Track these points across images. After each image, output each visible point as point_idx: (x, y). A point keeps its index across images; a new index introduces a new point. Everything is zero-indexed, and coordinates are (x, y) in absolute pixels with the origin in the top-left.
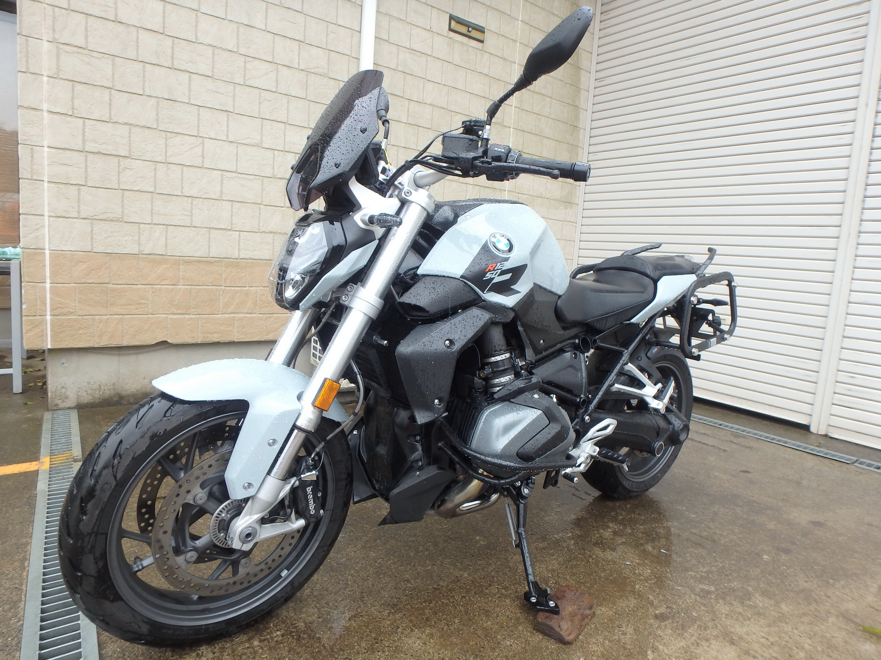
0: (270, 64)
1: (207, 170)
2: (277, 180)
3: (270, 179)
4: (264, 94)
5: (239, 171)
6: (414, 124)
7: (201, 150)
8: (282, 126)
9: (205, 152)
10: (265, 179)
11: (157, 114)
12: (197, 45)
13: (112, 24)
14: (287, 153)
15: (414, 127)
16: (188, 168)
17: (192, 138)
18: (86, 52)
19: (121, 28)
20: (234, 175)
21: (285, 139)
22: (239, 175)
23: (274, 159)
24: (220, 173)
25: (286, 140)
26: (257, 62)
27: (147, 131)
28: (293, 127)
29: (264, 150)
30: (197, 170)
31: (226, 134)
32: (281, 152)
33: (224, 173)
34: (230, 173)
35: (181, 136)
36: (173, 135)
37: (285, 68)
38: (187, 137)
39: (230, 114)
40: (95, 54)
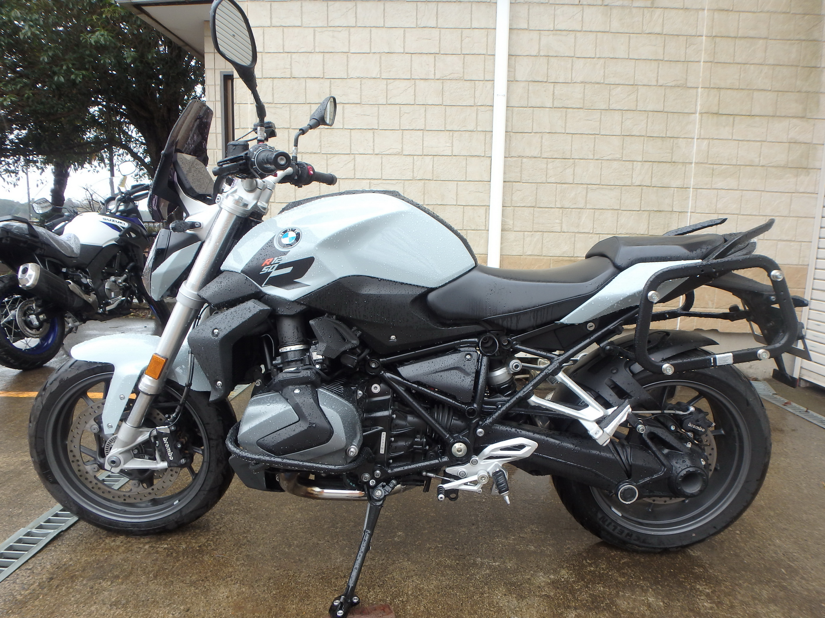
0: (409, 81)
1: (358, 181)
2: (417, 181)
3: (410, 181)
4: (405, 109)
5: (384, 178)
6: (561, 106)
7: (353, 164)
8: (420, 133)
9: (356, 166)
10: (406, 182)
11: (320, 142)
12: (348, 80)
13: (289, 80)
14: (425, 157)
15: (561, 109)
16: (343, 180)
17: (346, 156)
18: (273, 105)
19: (294, 82)
20: (380, 181)
21: (423, 144)
22: (384, 181)
23: (413, 163)
24: (368, 181)
25: (424, 145)
26: (397, 82)
27: (313, 156)
28: (430, 132)
29: (405, 156)
30: (350, 181)
31: (372, 148)
32: (420, 156)
33: (372, 181)
34: (376, 181)
35: (338, 155)
36: (332, 156)
37: (422, 81)
38: (342, 155)
39: (376, 131)
40: (278, 106)
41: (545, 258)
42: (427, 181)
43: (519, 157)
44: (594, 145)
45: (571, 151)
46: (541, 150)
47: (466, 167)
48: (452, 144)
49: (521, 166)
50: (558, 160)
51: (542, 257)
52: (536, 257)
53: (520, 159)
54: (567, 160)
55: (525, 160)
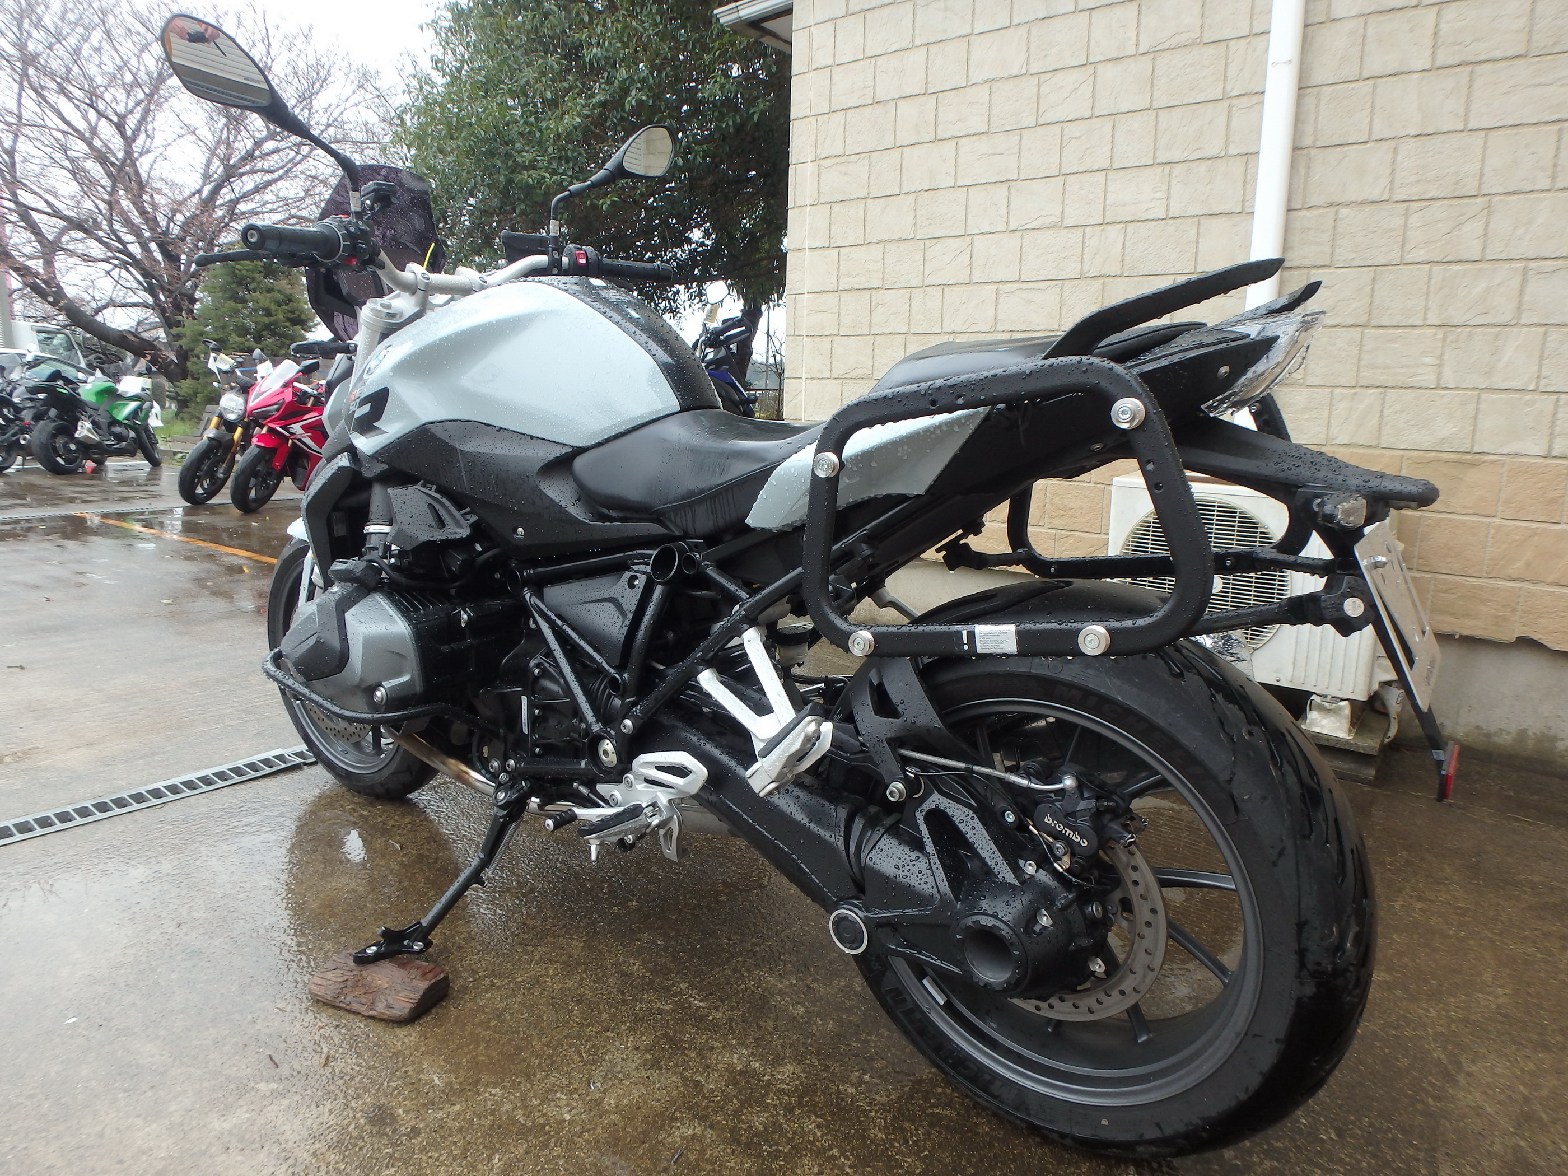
0: (1083, 68)
1: (976, 287)
2: (1089, 281)
3: (1075, 282)
4: (1072, 130)
5: (1023, 278)
6: (1457, 61)
7: (969, 255)
8: (1100, 177)
9: (974, 258)
10: (1067, 283)
11: (915, 217)
12: (968, 89)
13: (869, 109)
14: (1109, 227)
15: (1457, 70)
16: (951, 288)
17: (958, 239)
18: (843, 159)
19: (878, 109)
20: (1015, 286)
21: (1105, 199)
22: (1024, 286)
23: (1083, 242)
24: (995, 286)
25: (1108, 202)
26: (1059, 76)
27: (902, 245)
28: (1122, 173)
29: (1067, 230)
30: (963, 288)
31: (1005, 219)
32: (1097, 227)
33: (1001, 286)
34: (1009, 285)
35: (943, 240)
36: (934, 241)
37: (1110, 65)
38: (950, 240)
39: (1014, 183)
40: (852, 158)
41: (1388, 452)
42: (1110, 279)
43: (1330, 205)
44: (1558, 149)
45: (1482, 175)
46: (1392, 182)
47: (1197, 242)
48: (1169, 193)
49: (1335, 228)
50: (1440, 203)
51: (1377, 452)
52: (1361, 451)
53: (1333, 210)
54: (1465, 201)
55: (1344, 212)
